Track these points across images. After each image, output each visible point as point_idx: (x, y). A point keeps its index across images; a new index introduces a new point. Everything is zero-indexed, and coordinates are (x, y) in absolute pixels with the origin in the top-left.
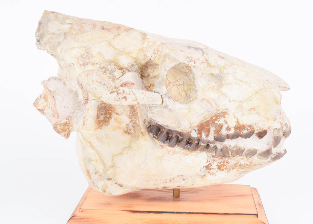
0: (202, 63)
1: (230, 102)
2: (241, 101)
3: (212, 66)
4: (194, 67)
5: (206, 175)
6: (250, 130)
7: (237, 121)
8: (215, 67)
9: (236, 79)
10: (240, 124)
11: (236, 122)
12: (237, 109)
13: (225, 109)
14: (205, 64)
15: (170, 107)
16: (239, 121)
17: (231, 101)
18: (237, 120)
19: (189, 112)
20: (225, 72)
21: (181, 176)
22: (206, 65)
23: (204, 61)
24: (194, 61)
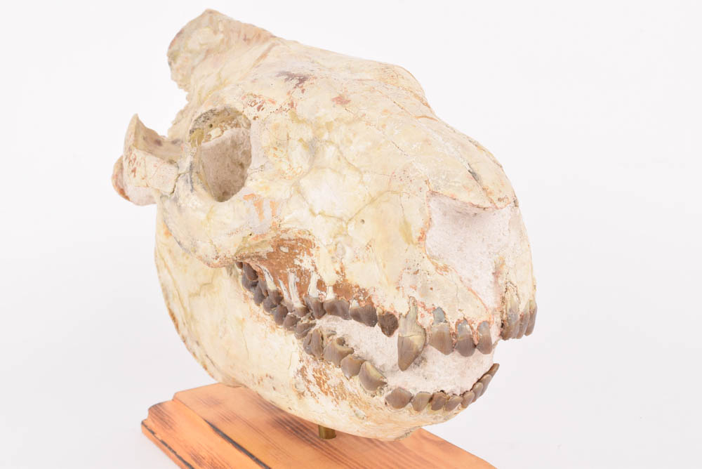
0: (280, 110)
1: (313, 214)
2: (341, 219)
3: (300, 119)
4: (255, 119)
5: (305, 394)
6: (363, 304)
7: (342, 271)
8: (306, 122)
9: (339, 159)
10: (347, 280)
11: (337, 273)
12: (335, 237)
13: (304, 233)
14: (287, 114)
15: (181, 201)
16: (346, 271)
17: (317, 212)
18: (341, 268)
19: (208, 219)
20: (326, 137)
21: (270, 377)
22: (288, 117)
23: (284, 107)
24: (259, 104)
